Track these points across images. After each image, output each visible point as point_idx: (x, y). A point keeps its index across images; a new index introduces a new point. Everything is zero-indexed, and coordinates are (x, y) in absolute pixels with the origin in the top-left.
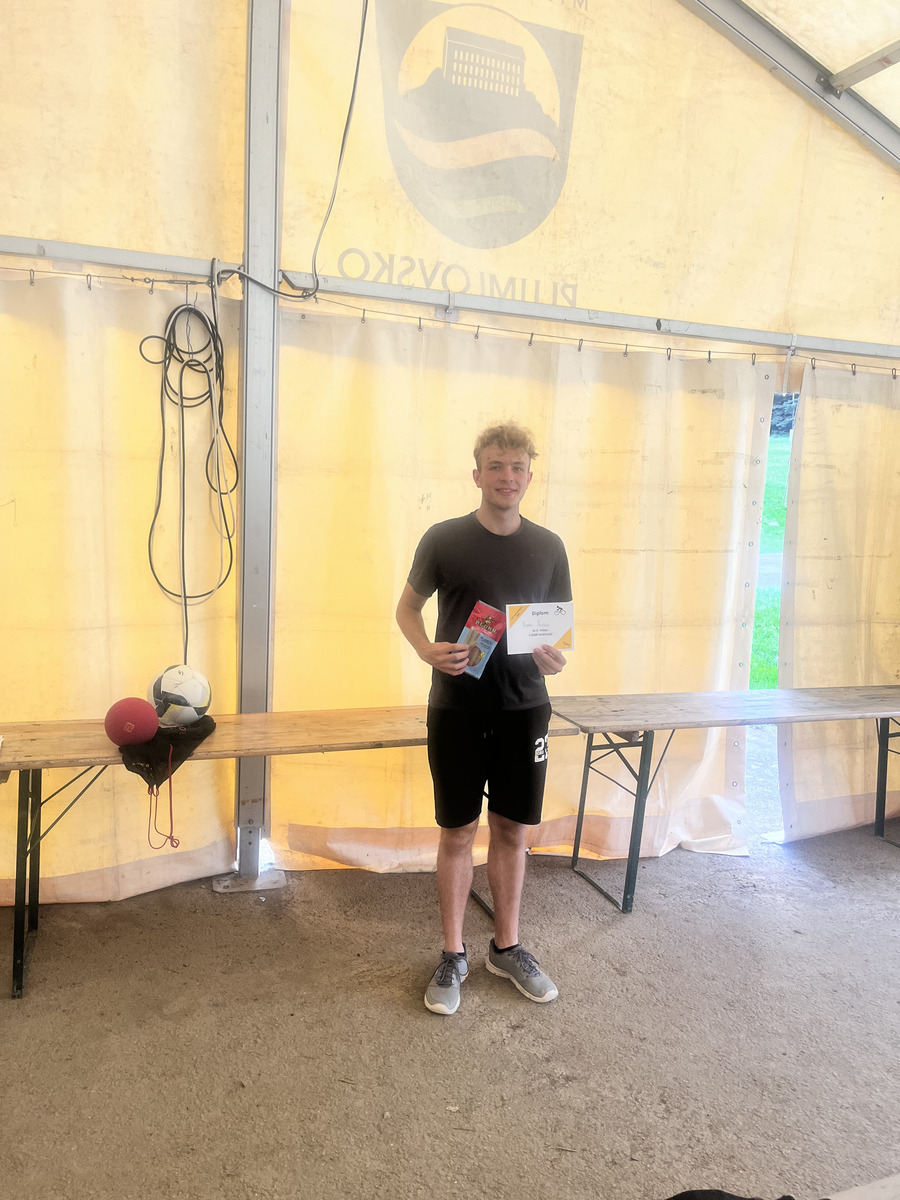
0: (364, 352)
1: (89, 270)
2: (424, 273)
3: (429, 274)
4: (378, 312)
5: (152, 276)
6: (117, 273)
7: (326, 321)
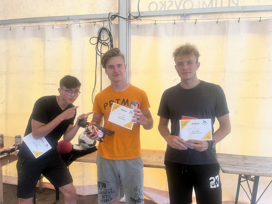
0: (156, 34)
4: (160, 21)
5: (95, 21)
6: (87, 21)
7: (144, 26)
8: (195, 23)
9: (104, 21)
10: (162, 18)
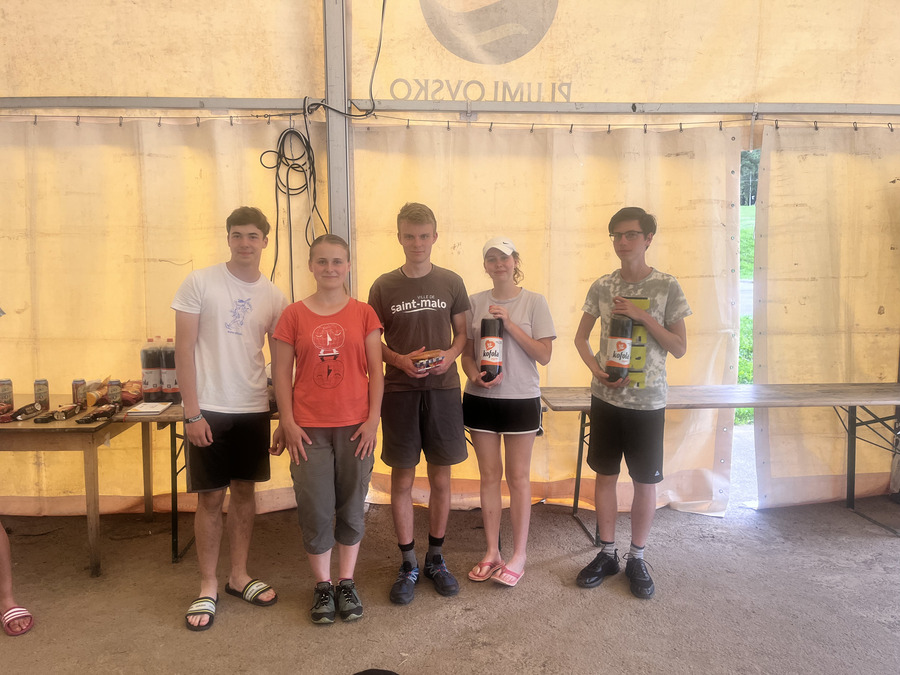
0: (410, 148)
1: (233, 113)
2: (450, 89)
3: (454, 89)
4: (419, 120)
5: (269, 113)
6: (249, 113)
7: (384, 130)
8: (490, 130)
9: (290, 115)
10: (422, 116)
